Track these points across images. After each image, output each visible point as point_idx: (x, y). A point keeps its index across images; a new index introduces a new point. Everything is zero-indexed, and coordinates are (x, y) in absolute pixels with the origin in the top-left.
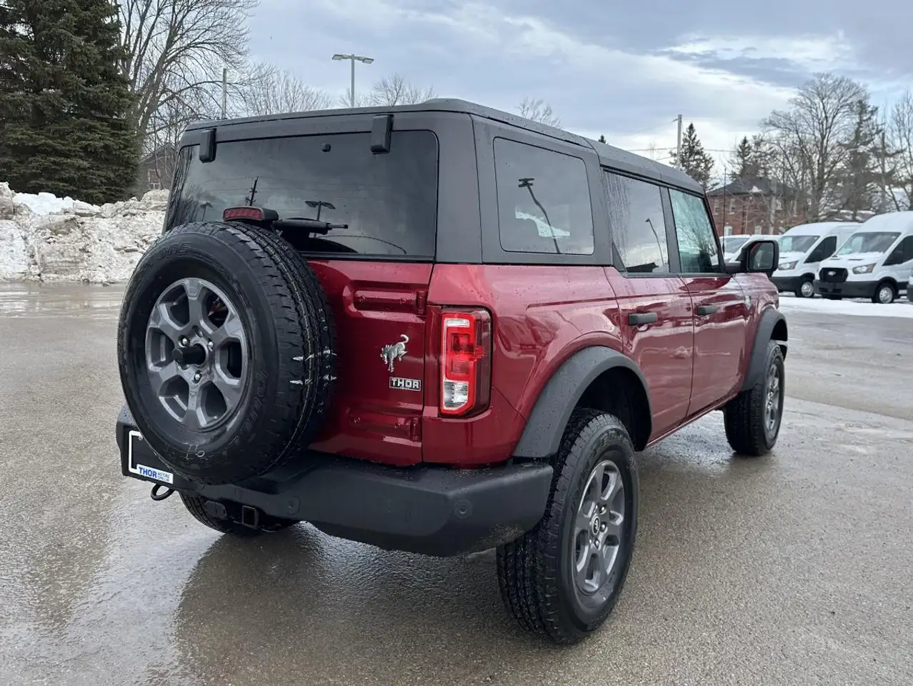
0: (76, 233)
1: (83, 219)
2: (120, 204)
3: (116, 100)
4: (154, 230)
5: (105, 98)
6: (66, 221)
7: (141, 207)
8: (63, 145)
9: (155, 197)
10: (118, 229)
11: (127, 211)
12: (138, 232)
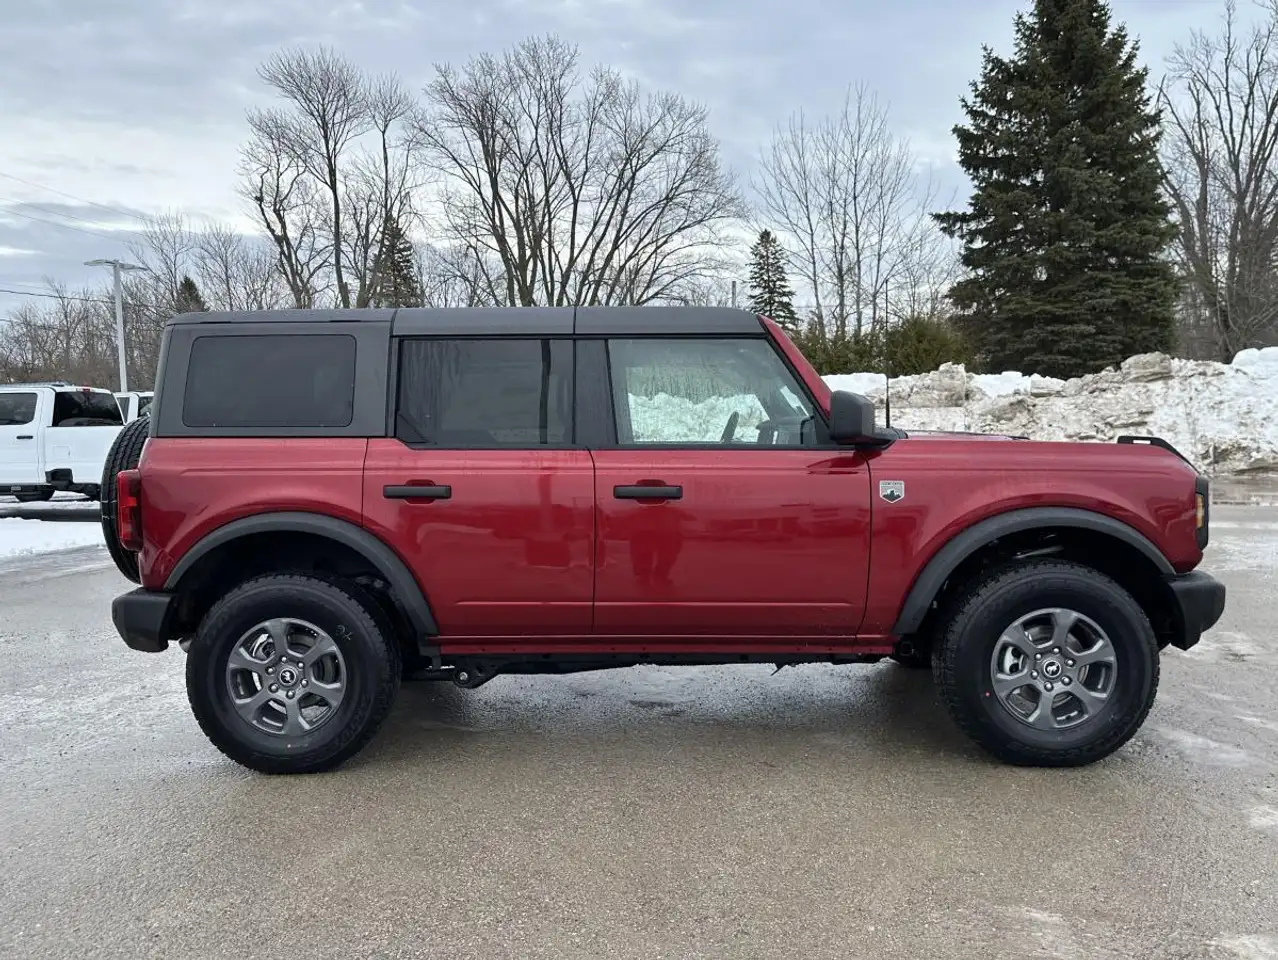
0: (1023, 418)
1: (1037, 401)
2: (1089, 377)
3: (1138, 240)
4: (1125, 409)
5: (1123, 240)
6: (1012, 404)
7: (1115, 380)
8: (1066, 309)
9: (1136, 365)
10: (1076, 410)
11: (1095, 386)
12: (1102, 413)
